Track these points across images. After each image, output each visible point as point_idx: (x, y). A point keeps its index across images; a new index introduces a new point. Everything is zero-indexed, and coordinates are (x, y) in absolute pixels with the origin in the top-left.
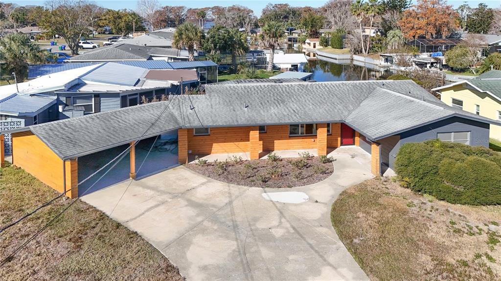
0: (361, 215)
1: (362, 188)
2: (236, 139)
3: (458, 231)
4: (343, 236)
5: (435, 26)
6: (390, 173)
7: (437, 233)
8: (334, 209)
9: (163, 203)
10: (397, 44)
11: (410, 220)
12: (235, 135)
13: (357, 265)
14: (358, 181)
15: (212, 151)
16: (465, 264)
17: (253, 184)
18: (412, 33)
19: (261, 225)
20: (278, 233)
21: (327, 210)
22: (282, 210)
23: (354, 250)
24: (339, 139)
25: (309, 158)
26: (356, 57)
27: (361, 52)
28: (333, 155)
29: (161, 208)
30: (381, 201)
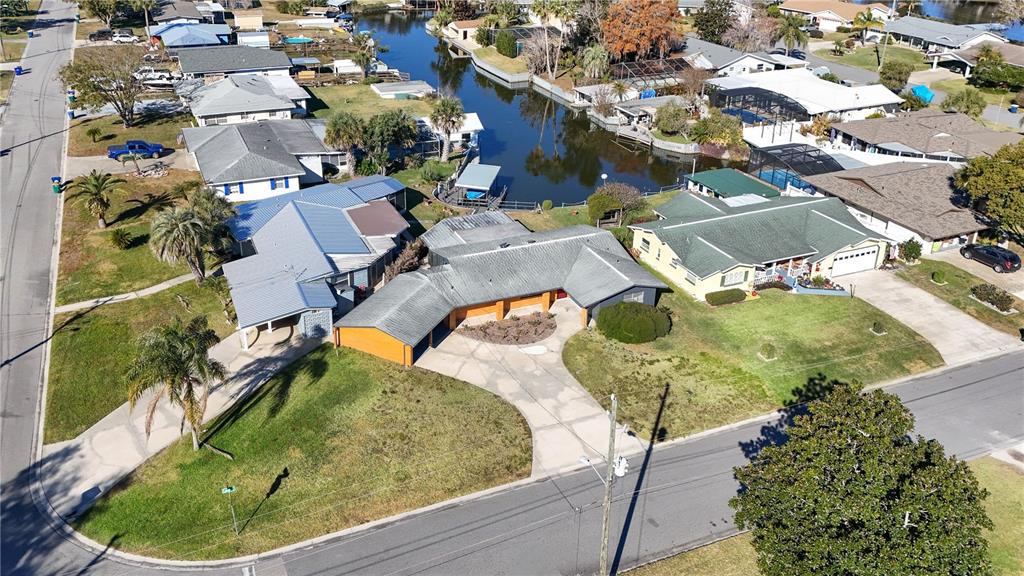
0: (578, 357)
1: (576, 337)
3: (626, 361)
4: (570, 371)
5: (650, 40)
6: (593, 323)
7: (616, 364)
8: (563, 356)
9: (465, 363)
10: (597, 70)
11: (604, 358)
13: (579, 384)
14: (573, 333)
16: (627, 377)
17: (509, 342)
18: (619, 44)
19: (528, 370)
20: (537, 373)
21: (559, 356)
22: (534, 358)
23: (576, 377)
25: (539, 314)
26: (537, 80)
27: (545, 69)
28: (552, 311)
29: (466, 366)
30: (588, 347)
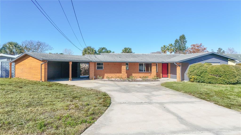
2: (115, 72)
12: (115, 70)
15: (104, 77)
24: (161, 74)
